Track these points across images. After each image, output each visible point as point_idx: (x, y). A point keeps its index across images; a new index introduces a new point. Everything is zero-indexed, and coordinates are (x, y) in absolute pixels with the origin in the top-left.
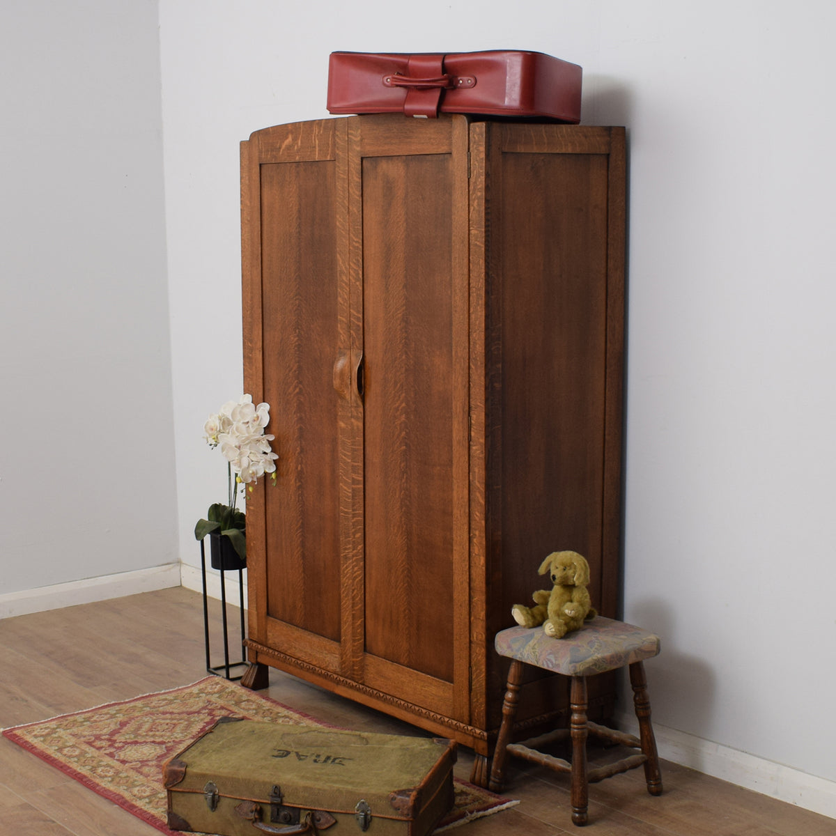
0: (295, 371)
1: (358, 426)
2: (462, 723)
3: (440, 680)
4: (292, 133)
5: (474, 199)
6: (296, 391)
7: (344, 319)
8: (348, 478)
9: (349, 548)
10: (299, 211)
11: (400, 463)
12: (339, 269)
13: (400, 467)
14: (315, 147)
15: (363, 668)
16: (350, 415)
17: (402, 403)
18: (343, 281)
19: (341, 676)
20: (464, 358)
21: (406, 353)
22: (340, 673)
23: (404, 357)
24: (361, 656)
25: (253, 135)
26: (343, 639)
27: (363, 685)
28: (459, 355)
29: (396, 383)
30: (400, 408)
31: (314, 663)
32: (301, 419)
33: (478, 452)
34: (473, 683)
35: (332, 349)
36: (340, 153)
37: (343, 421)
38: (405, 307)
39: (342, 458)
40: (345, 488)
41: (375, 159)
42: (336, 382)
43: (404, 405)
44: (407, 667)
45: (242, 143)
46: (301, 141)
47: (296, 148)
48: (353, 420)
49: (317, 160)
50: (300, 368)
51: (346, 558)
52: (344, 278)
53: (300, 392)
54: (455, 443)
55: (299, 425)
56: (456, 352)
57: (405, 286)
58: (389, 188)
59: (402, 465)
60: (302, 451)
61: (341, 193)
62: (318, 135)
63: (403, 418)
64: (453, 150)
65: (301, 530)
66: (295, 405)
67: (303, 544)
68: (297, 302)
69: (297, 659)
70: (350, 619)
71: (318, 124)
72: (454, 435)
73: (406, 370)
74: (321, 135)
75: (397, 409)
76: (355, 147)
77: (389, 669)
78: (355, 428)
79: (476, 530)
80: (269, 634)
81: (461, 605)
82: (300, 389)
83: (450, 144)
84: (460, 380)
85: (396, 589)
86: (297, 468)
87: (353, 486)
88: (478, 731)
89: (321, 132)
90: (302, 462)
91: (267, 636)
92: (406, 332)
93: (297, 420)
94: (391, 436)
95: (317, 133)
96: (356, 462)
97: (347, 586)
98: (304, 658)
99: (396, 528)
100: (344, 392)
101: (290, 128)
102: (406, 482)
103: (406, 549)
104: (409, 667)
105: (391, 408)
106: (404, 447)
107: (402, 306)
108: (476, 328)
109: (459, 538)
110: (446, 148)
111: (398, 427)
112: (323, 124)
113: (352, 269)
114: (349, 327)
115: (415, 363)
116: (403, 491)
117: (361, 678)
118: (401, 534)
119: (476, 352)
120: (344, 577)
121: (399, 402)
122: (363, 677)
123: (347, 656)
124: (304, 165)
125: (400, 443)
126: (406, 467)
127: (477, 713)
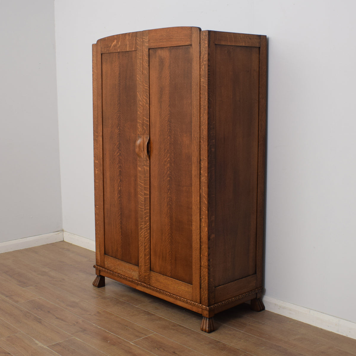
0: (118, 145)
1: (147, 169)
2: (196, 302)
3: (186, 283)
4: (116, 39)
5: (203, 65)
6: (118, 154)
7: (140, 122)
8: (142, 193)
9: (143, 224)
10: (120, 74)
11: (167, 186)
12: (138, 99)
13: (167, 188)
14: (127, 45)
15: (149, 278)
16: (143, 164)
18: (140, 104)
19: (139, 281)
20: (197, 138)
21: (170, 136)
22: (138, 280)
23: (169, 138)
24: (149, 272)
25: (98, 41)
26: (139, 265)
27: (150, 285)
28: (195, 136)
29: (165, 150)
31: (127, 276)
32: (120, 167)
33: (204, 180)
34: (202, 285)
35: (135, 135)
36: (139, 47)
37: (140, 167)
38: (169, 115)
39: (140, 184)
40: (141, 197)
41: (155, 49)
42: (137, 150)
43: (169, 159)
44: (170, 277)
45: (93, 45)
46: (121, 42)
47: (118, 46)
48: (145, 167)
49: (128, 51)
50: (120, 144)
51: (141, 228)
52: (141, 103)
53: (120, 155)
54: (193, 176)
55: (119, 170)
56: (194, 135)
57: (169, 106)
58: (162, 62)
59: (168, 186)
60: (121, 181)
61: (139, 65)
63: (168, 165)
64: (192, 43)
65: (120, 216)
66: (118, 160)
67: (121, 223)
68: (119, 114)
69: (119, 274)
70: (143, 256)
71: (128, 34)
72: (193, 172)
73: (170, 144)
74: (130, 40)
75: (166, 161)
76: (146, 44)
77: (162, 278)
78: (146, 170)
79: (203, 215)
80: (105, 262)
81: (196, 250)
82: (120, 153)
83: (191, 41)
84: (196, 147)
85: (165, 242)
86: (118, 189)
87: (145, 196)
88: (204, 307)
89: (130, 38)
90: (121, 186)
91: (104, 263)
92: (170, 126)
93: (118, 167)
94: (163, 173)
95: (128, 39)
96: (146, 186)
97: (142, 241)
98: (122, 273)
99: (165, 215)
100: (140, 154)
101: (115, 37)
102: (170, 194)
103: (170, 224)
104: (171, 277)
105: (163, 161)
106: (169, 178)
107: (168, 115)
108: (203, 124)
109: (195, 219)
110: (187, 43)
111: (166, 169)
112: (131, 35)
113: (144, 99)
114: (143, 125)
115: (174, 140)
116: (168, 198)
117: (149, 283)
118: (168, 217)
119: (203, 134)
120: (140, 237)
121: (167, 158)
122: (150, 282)
123: (142, 272)
124: (122, 53)
125: (167, 177)
126: (170, 187)
127: (204, 298)
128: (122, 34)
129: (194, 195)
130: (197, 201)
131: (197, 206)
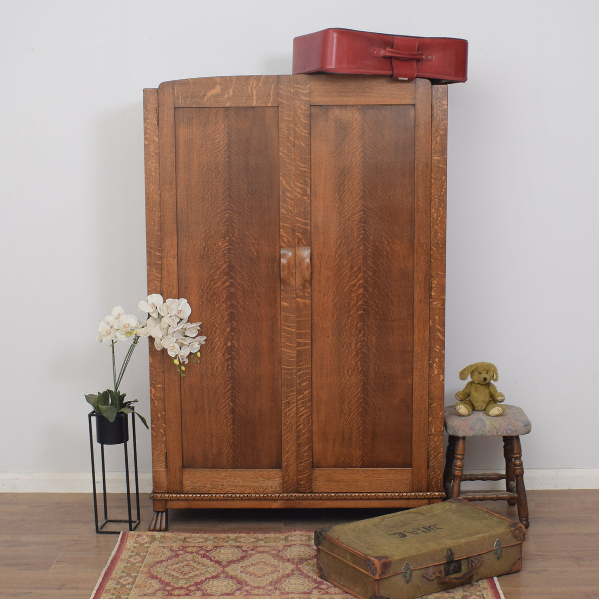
0: (224, 269)
1: (305, 304)
2: (421, 492)
3: (398, 469)
4: (221, 84)
5: (437, 136)
6: (226, 285)
7: (288, 225)
8: (292, 343)
9: (294, 395)
10: (229, 145)
11: (357, 324)
12: (281, 188)
13: (356, 326)
14: (252, 96)
15: (310, 480)
16: (295, 296)
17: (360, 280)
18: (288, 197)
19: (283, 493)
20: (426, 244)
21: (365, 245)
22: (281, 491)
23: (362, 248)
24: (309, 472)
25: (163, 85)
26: (284, 465)
27: (311, 493)
28: (422, 241)
29: (352, 268)
30: (357, 284)
31: (248, 491)
32: (232, 306)
33: (439, 305)
34: (431, 463)
35: (272, 249)
36: (285, 102)
37: (286, 302)
38: (362, 213)
39: (285, 329)
40: (288, 351)
41: (326, 107)
42: (284, 274)
43: (361, 281)
46: (233, 90)
47: (226, 96)
48: (298, 299)
49: (254, 106)
50: (231, 267)
51: (289, 403)
52: (288, 194)
53: (232, 285)
54: (416, 302)
55: (229, 311)
56: (418, 240)
57: (362, 197)
58: (343, 129)
59: (359, 325)
60: (233, 330)
61: (286, 131)
62: (255, 87)
63: (361, 291)
64: (417, 103)
65: (231, 392)
66: (224, 296)
68: (227, 215)
69: (225, 493)
70: (294, 448)
71: (255, 78)
72: (416, 297)
73: (364, 256)
74: (260, 87)
75: (354, 285)
76: (302, 97)
77: (342, 474)
78: (301, 305)
79: (435, 358)
80: (184, 482)
81: (421, 412)
82: (230, 282)
83: (415, 98)
84: (422, 258)
85: (349, 415)
86: (226, 344)
87: (298, 348)
88: (437, 494)
89: (260, 85)
90: (233, 339)
91: (182, 484)
92: (364, 230)
93: (226, 307)
94: (347, 305)
95: (254, 86)
96: (302, 330)
97: (289, 424)
98: (234, 491)
99: (350, 370)
100: (290, 279)
101: (218, 80)
102: (364, 336)
103: (361, 384)
104: (363, 467)
105: (346, 286)
106: (362, 312)
107: (361, 211)
108: (438, 222)
109: (419, 366)
110: (409, 101)
111: (355, 298)
112: (262, 79)
113: (298, 187)
114: (293, 231)
115: (374, 251)
116: (360, 343)
117: (309, 489)
118: (357, 374)
119: (438, 238)
120: (286, 418)
121: (356, 280)
122: (311, 487)
123: (289, 476)
124: (235, 110)
125: (357, 310)
126: (364, 325)
127: (435, 482)
128: (239, 78)
129: (418, 330)
130: (423, 338)
131: (423, 346)
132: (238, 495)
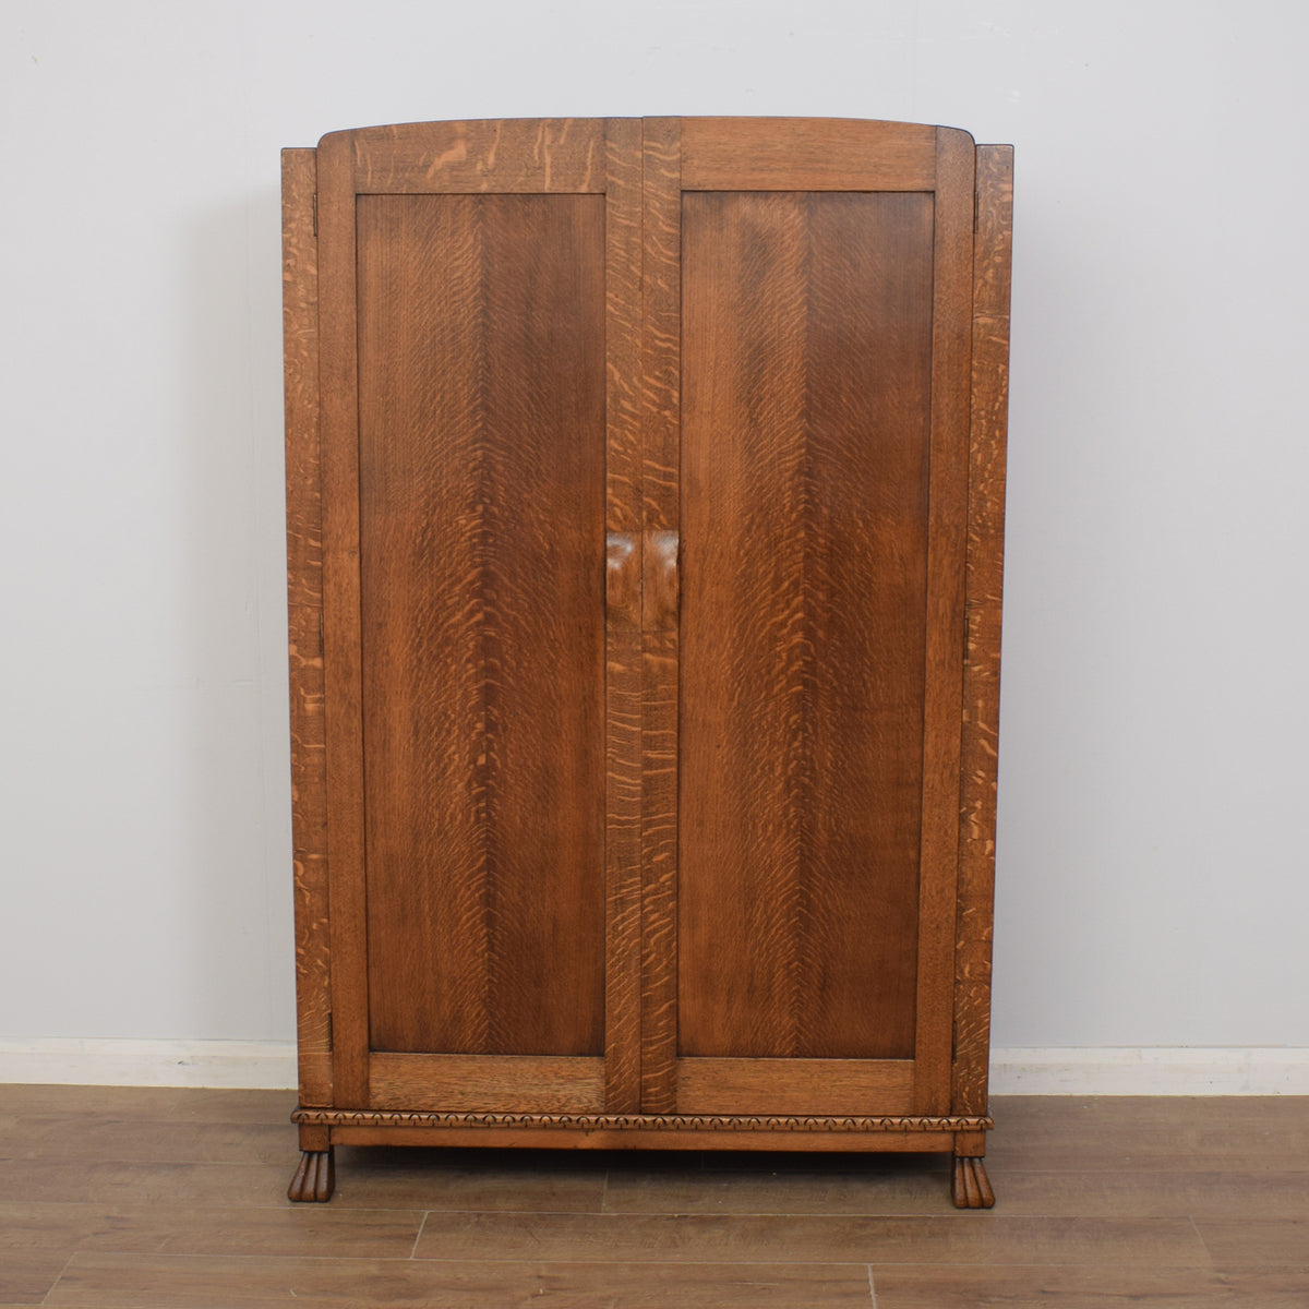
0: (472, 583)
1: (663, 667)
2: (933, 1116)
3: (882, 1061)
4: (467, 138)
5: (987, 268)
6: (474, 619)
7: (626, 479)
8: (633, 761)
9: (635, 883)
10: (484, 285)
11: (788, 716)
12: (610, 389)
13: (787, 723)
14: (542, 168)
15: (671, 1085)
16: (639, 648)
17: (795, 611)
18: (625, 411)
19: (607, 1113)
20: (956, 527)
21: (808, 527)
22: (602, 1110)
23: (802, 535)
24: (668, 1066)
25: (330, 140)
26: (609, 1048)
27: (673, 1115)
28: (946, 521)
29: (778, 581)
30: (790, 622)
31: (523, 1108)
32: (490, 670)
33: (987, 673)
34: (960, 1047)
35: (586, 535)
36: (621, 182)
37: (618, 662)
38: (803, 450)
39: (615, 727)
40: (622, 778)
41: (719, 196)
42: (614, 595)
43: (800, 615)
44: (792, 1057)
45: (287, 154)
46: (497, 154)
47: (480, 166)
48: (648, 656)
49: (547, 191)
50: (487, 578)
51: (622, 903)
52: (627, 405)
53: (489, 620)
54: (931, 666)
55: (483, 683)
56: (939, 517)
57: (805, 414)
58: (759, 248)
59: (792, 719)
60: (490, 726)
61: (622, 253)
62: (549, 147)
63: (798, 638)
64: (940, 186)
65: (485, 873)
66: (471, 645)
67: (489, 900)
68: (479, 453)
69: (470, 1112)
70: (634, 1008)
71: (551, 125)
72: (930, 653)
73: (807, 556)
74: (561, 147)
75: (783, 624)
76: (662, 171)
77: (748, 1071)
78: (655, 670)
79: (975, 800)
80: (373, 1084)
81: (938, 927)
82: (486, 613)
83: (934, 176)
84: (946, 561)
85: (767, 932)
86: (475, 761)
87: (645, 772)
88: (972, 1121)
89: (562, 141)
90: (490, 748)
91: (368, 1088)
92: (808, 491)
93: (476, 673)
94: (763, 671)
95: (547, 142)
96: (656, 729)
97: (623, 951)
98: (491, 1107)
99: (771, 828)
100: (627, 607)
101: (461, 130)
102: (804, 745)
103: (797, 858)
104: (797, 1057)
105: (763, 625)
106: (800, 688)
107: (800, 447)
108: (986, 475)
109: (936, 819)
110: (920, 184)
111: (784, 655)
112: (566, 127)
113: (651, 387)
114: (638, 492)
115: (832, 542)
116: (795, 763)
117: (669, 1105)
118: (786, 836)
119: (984, 514)
120: (615, 937)
121: (787, 612)
122: (675, 1102)
123: (621, 1075)
124: (501, 200)
125: (788, 682)
126: (804, 720)
127: (968, 1094)
128: (509, 123)
129: (934, 734)
130: (945, 753)
131: (947, 773)
132: (499, 1118)
